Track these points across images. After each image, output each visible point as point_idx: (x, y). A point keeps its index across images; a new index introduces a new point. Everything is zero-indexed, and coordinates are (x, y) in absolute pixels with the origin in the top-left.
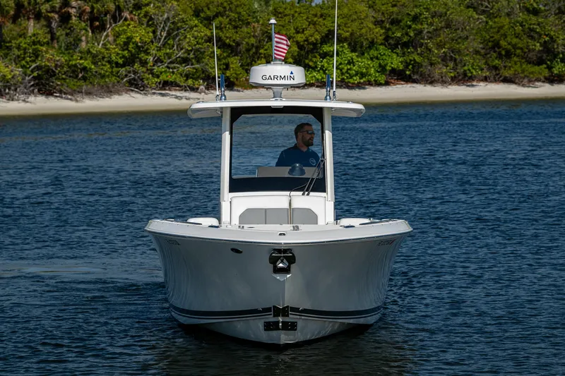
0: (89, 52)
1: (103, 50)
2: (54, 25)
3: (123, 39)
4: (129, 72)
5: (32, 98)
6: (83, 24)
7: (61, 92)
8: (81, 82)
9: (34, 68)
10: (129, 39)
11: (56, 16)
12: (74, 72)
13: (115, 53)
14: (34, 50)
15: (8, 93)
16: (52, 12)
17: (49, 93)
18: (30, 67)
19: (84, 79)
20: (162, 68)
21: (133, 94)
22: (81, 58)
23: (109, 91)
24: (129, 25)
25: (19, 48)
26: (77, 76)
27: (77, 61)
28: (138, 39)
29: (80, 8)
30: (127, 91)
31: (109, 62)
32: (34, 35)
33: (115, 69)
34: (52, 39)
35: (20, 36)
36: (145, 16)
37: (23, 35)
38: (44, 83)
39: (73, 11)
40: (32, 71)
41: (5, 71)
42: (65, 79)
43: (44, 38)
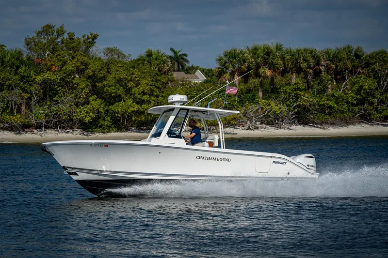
0: (333, 95)
1: (343, 95)
2: (309, 77)
3: (357, 86)
4: (361, 110)
5: (293, 127)
6: (330, 77)
7: (313, 122)
8: (328, 117)
9: (295, 106)
10: (361, 87)
11: (311, 71)
12: (323, 109)
13: (351, 96)
14: (295, 94)
15: (277, 123)
16: (308, 68)
17: (305, 123)
18: (293, 105)
19: (330, 114)
20: (384, 107)
21: (363, 125)
22: (328, 100)
23: (346, 122)
24: (361, 77)
25: (285, 92)
26: (325, 112)
27: (324, 101)
28: (367, 87)
29: (327, 66)
30: (359, 123)
31: (348, 103)
32: (296, 84)
33: (351, 108)
34: (309, 87)
35: (286, 85)
36: (372, 71)
37: (289, 84)
38: (302, 118)
39: (323, 68)
40: (294, 108)
41: (276, 108)
42: (316, 114)
43: (302, 86)
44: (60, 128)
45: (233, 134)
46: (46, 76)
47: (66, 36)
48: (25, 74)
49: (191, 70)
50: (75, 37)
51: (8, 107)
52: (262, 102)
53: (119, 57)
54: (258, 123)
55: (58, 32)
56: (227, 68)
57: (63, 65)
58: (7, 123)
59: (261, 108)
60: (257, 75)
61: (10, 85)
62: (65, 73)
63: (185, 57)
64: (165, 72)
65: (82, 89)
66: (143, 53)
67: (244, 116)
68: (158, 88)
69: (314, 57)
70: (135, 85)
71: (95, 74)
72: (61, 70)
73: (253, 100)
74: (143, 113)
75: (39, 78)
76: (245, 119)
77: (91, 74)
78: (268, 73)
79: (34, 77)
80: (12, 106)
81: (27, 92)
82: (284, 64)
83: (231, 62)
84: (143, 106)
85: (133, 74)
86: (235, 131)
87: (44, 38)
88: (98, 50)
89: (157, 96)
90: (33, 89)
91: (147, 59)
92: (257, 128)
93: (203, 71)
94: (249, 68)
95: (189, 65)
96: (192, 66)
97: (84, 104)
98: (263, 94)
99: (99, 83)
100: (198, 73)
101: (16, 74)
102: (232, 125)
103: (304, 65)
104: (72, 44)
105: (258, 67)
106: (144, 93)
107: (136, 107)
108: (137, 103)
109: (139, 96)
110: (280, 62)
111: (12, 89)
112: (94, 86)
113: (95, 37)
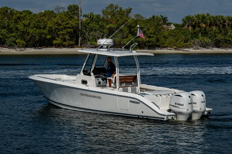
0: (230, 35)
2: (221, 28)
5: (214, 49)
6: (229, 28)
7: (222, 47)
11: (221, 25)
12: (226, 41)
14: (215, 35)
15: (207, 47)
17: (218, 47)
18: (213, 39)
19: (229, 43)
22: (228, 37)
27: (227, 38)
29: (228, 23)
32: (215, 30)
34: (220, 32)
35: (211, 31)
37: (212, 30)
38: (217, 45)
39: (226, 24)
40: (214, 41)
41: (206, 40)
42: (223, 43)
43: (218, 31)
44: (116, 48)
45: (188, 51)
46: (110, 26)
47: (119, 9)
48: (102, 25)
49: (169, 24)
50: (122, 9)
51: (94, 38)
52: (201, 38)
53: (141, 18)
54: (199, 47)
55: (115, 7)
56: (186, 23)
57: (117, 21)
58: (94, 45)
59: (200, 40)
60: (199, 26)
61: (95, 29)
62: (118, 25)
63: (166, 18)
64: (160, 25)
65: (125, 31)
66: (151, 17)
67: (193, 43)
68: (157, 31)
69: (223, 19)
70: (147, 30)
71: (130, 25)
72: (116, 23)
73: (197, 37)
74: (151, 42)
75: (107, 27)
76: (193, 45)
77: (129, 25)
78: (204, 25)
79: (105, 26)
80: (96, 38)
81: (102, 32)
82: (210, 22)
83: (188, 21)
84: (151, 39)
85: (147, 25)
86: (189, 50)
87: (110, 10)
88: (132, 15)
89: (157, 35)
90: (105, 31)
91: (152, 19)
92: (198, 49)
93: (174, 25)
94: (196, 23)
95: (168, 22)
96: (169, 23)
97: (126, 38)
98: (201, 35)
99: (132, 29)
100: (172, 25)
101: (98, 24)
102: (188, 47)
103: (218, 23)
104: (121, 13)
105: (199, 23)
106: (151, 34)
107: (148, 39)
108: (148, 38)
109: (149, 35)
110: (209, 21)
111: (96, 31)
112: (130, 30)
113: (131, 9)
